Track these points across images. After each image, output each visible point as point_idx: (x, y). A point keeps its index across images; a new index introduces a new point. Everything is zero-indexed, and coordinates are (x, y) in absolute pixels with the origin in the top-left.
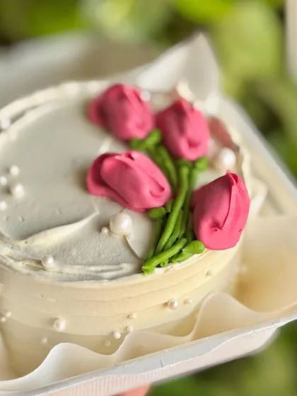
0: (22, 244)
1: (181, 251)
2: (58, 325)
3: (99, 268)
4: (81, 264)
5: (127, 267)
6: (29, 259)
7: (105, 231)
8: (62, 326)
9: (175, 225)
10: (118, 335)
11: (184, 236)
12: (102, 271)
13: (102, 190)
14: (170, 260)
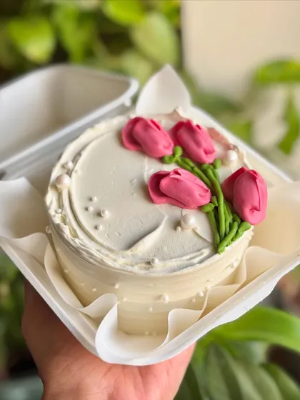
0: (129, 252)
1: (237, 231)
2: (164, 299)
3: (188, 257)
4: (175, 258)
5: (206, 252)
6: (140, 263)
7: (179, 229)
8: (167, 299)
9: (225, 214)
10: (202, 295)
11: (234, 220)
12: (191, 259)
13: (164, 199)
14: (232, 240)
